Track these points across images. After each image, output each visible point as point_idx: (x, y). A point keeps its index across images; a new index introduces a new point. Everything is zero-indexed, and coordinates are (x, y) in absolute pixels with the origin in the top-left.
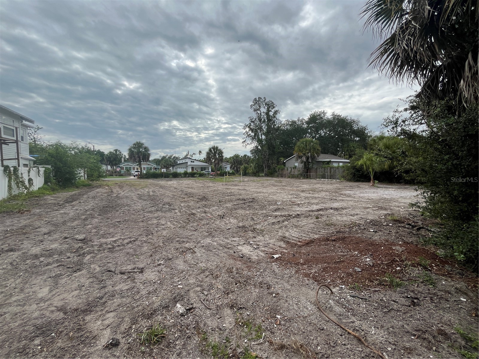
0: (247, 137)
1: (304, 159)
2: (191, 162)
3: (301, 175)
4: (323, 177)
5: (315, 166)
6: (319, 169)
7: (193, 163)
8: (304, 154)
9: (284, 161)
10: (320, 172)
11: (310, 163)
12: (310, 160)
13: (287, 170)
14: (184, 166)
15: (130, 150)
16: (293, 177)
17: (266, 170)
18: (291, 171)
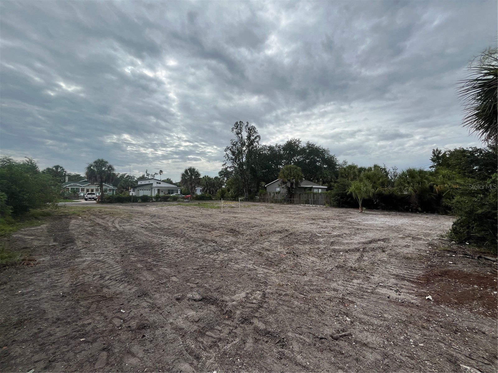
0: (227, 160)
1: (289, 185)
2: (157, 183)
3: (285, 200)
4: (307, 202)
5: (298, 192)
6: (303, 194)
7: (159, 185)
8: (289, 180)
9: (266, 186)
10: (304, 197)
11: (293, 188)
12: (294, 186)
13: (270, 194)
14: (148, 187)
15: (89, 168)
16: (276, 202)
17: (246, 194)
18: (274, 196)
